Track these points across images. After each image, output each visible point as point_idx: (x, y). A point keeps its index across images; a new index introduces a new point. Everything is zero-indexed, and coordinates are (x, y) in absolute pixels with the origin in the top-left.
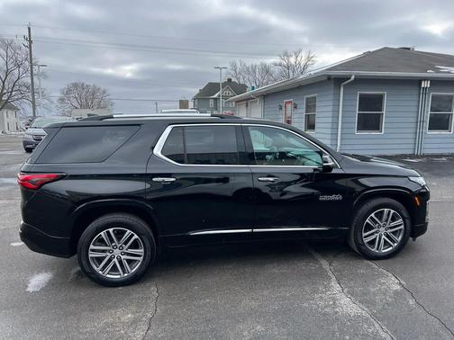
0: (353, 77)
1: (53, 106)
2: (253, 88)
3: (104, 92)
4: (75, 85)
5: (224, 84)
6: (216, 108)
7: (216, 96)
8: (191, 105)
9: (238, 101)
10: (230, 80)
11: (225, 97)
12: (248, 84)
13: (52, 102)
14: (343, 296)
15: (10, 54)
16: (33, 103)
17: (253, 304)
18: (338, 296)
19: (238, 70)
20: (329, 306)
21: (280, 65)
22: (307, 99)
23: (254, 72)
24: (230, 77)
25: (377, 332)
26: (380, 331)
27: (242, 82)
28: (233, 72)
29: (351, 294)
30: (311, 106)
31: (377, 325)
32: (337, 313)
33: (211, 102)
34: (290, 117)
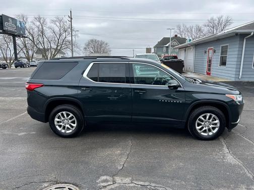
0: (252, 34)
1: (81, 52)
2: (190, 40)
3: (106, 44)
4: (92, 41)
5: (172, 38)
6: (167, 52)
7: (167, 45)
8: (153, 50)
9: (180, 48)
10: (176, 36)
11: (173, 46)
12: (187, 38)
13: (81, 50)
14: (229, 155)
15: (61, 25)
16: (72, 50)
17: (179, 153)
18: (227, 155)
19: (181, 30)
20: (220, 158)
21: (208, 26)
22: (222, 47)
23: (192, 31)
24: (176, 34)
25: (245, 173)
26: (247, 173)
27: (183, 37)
28: (178, 31)
29: (234, 154)
30: (224, 51)
31: (246, 170)
32: (224, 162)
33: (165, 49)
34: (211, 58)
